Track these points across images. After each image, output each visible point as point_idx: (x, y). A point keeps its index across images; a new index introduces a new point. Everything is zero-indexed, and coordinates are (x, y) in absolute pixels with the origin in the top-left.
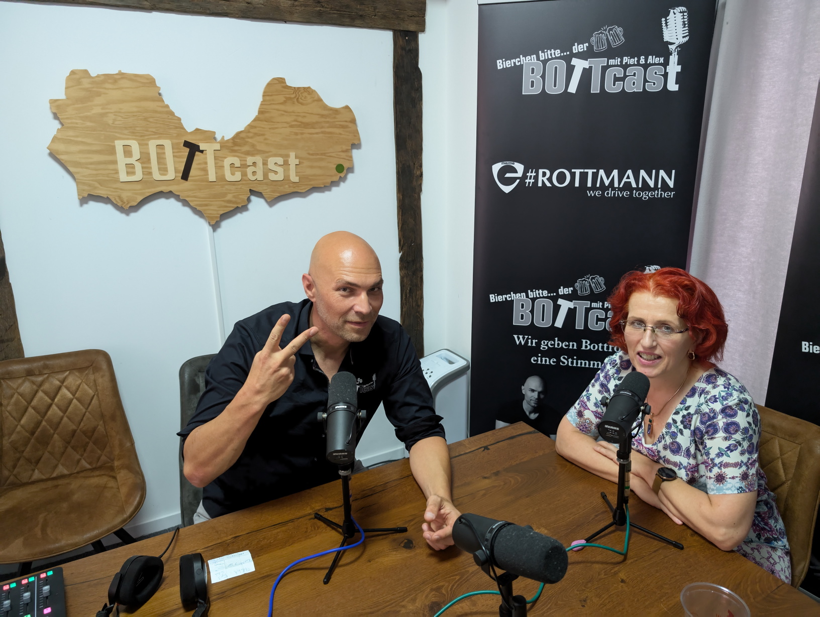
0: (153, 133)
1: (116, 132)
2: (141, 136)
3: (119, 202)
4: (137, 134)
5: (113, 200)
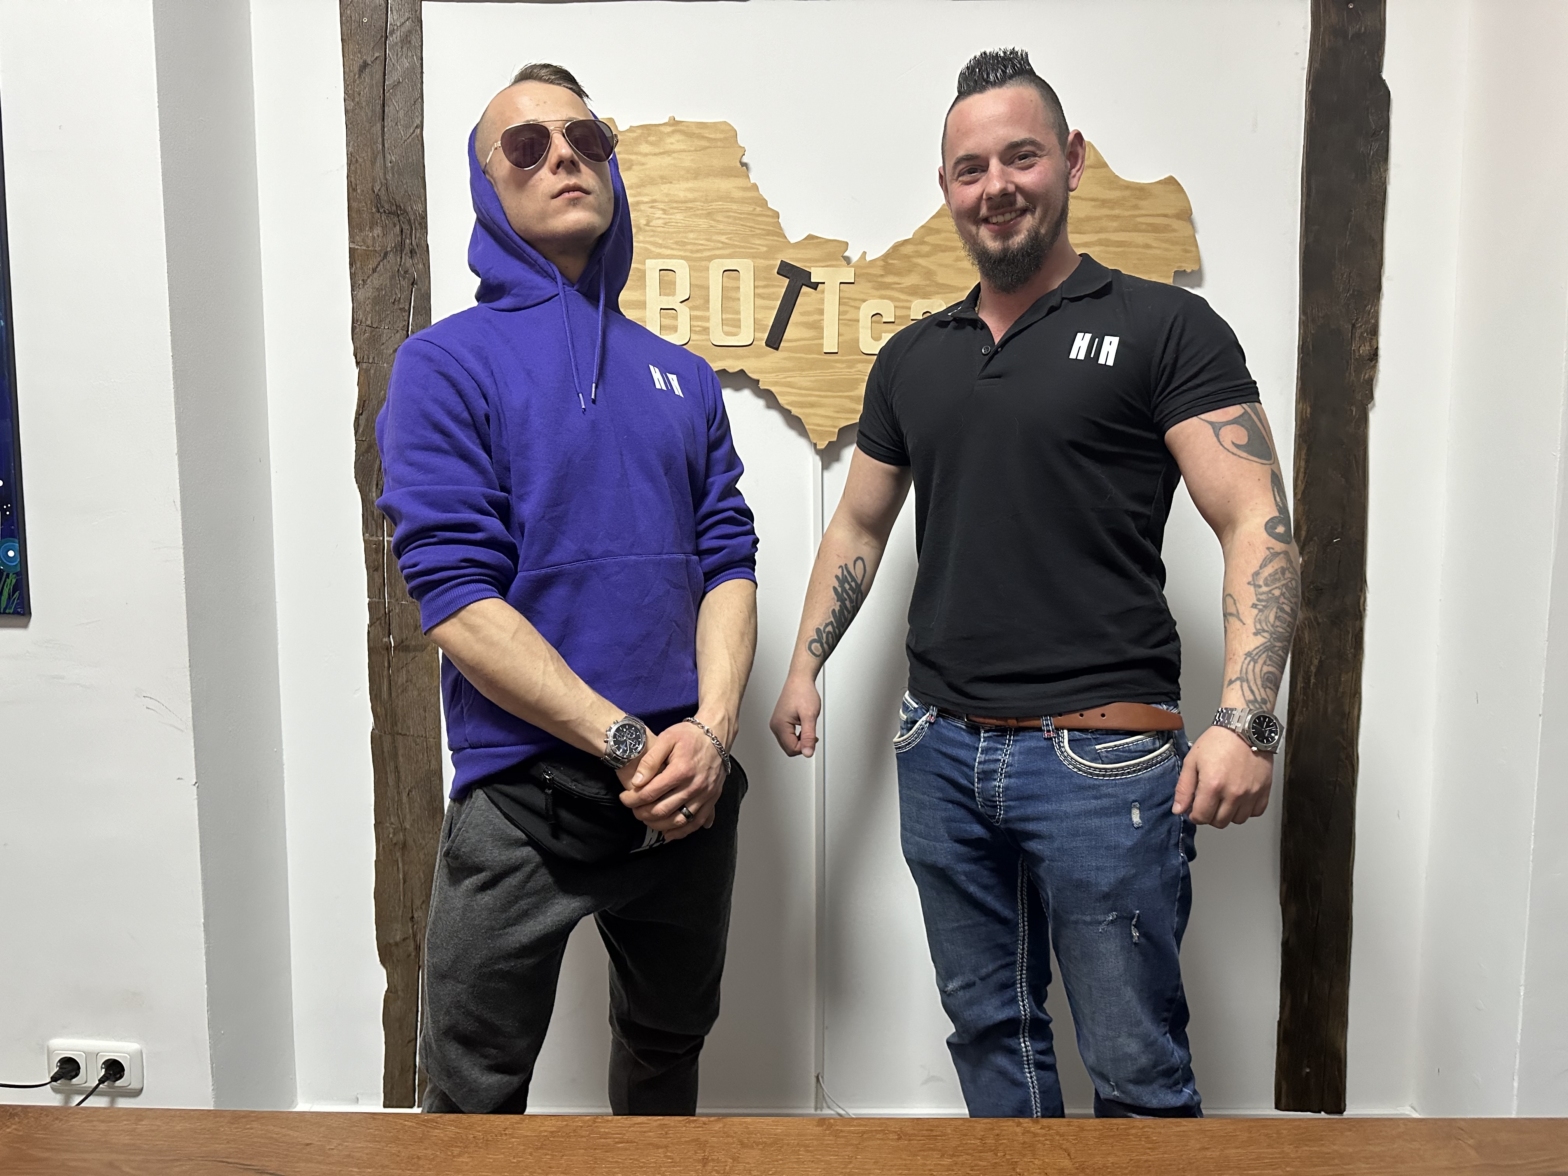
0: (721, 245)
1: (650, 243)
2: (698, 251)
4: (689, 247)
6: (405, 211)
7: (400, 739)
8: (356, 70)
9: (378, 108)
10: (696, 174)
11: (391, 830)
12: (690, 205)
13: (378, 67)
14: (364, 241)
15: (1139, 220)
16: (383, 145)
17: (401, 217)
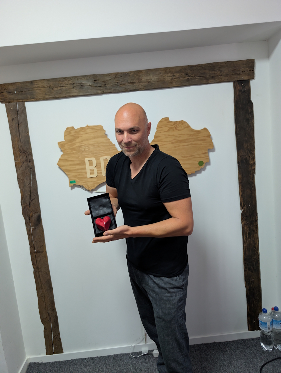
0: (102, 153)
1: (86, 154)
2: (97, 155)
3: (87, 187)
4: (95, 154)
5: (84, 186)
6: (27, 152)
7: (40, 273)
8: (11, 120)
9: (18, 129)
10: (95, 138)
11: (41, 293)
12: (94, 145)
13: (16, 119)
14: (18, 160)
15: (199, 138)
16: (20, 137)
17: (26, 154)
